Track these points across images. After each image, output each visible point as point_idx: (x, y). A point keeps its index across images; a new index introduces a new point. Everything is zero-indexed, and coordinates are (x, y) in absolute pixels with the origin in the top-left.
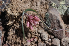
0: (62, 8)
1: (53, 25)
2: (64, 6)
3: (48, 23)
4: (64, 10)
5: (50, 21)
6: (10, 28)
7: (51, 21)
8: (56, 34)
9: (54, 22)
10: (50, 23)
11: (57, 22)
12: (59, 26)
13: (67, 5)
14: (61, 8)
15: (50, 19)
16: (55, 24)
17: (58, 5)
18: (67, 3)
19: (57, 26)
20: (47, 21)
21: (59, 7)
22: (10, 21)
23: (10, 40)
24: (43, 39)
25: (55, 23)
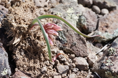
0: (71, 18)
1: (70, 40)
2: (73, 15)
3: (63, 37)
4: (74, 20)
5: (64, 34)
6: (16, 50)
7: (67, 34)
8: (77, 50)
9: (71, 35)
10: (65, 37)
11: (75, 34)
12: (79, 40)
13: (77, 13)
14: (69, 18)
15: (64, 32)
16: (72, 37)
17: (66, 15)
18: (76, 10)
19: (77, 39)
20: (60, 35)
21: (67, 17)
22: (16, 39)
23: (21, 66)
24: (62, 60)
25: (73, 35)
